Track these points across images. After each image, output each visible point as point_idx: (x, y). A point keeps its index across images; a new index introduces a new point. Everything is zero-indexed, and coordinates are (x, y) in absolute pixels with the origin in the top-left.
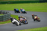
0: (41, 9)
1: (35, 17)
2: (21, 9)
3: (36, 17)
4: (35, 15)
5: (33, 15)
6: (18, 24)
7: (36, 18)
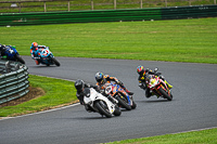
0: (169, 48)
1: (152, 80)
2: (34, 48)
3: (154, 82)
4: (150, 73)
5: (141, 73)
6: (111, 111)
7: (157, 86)
